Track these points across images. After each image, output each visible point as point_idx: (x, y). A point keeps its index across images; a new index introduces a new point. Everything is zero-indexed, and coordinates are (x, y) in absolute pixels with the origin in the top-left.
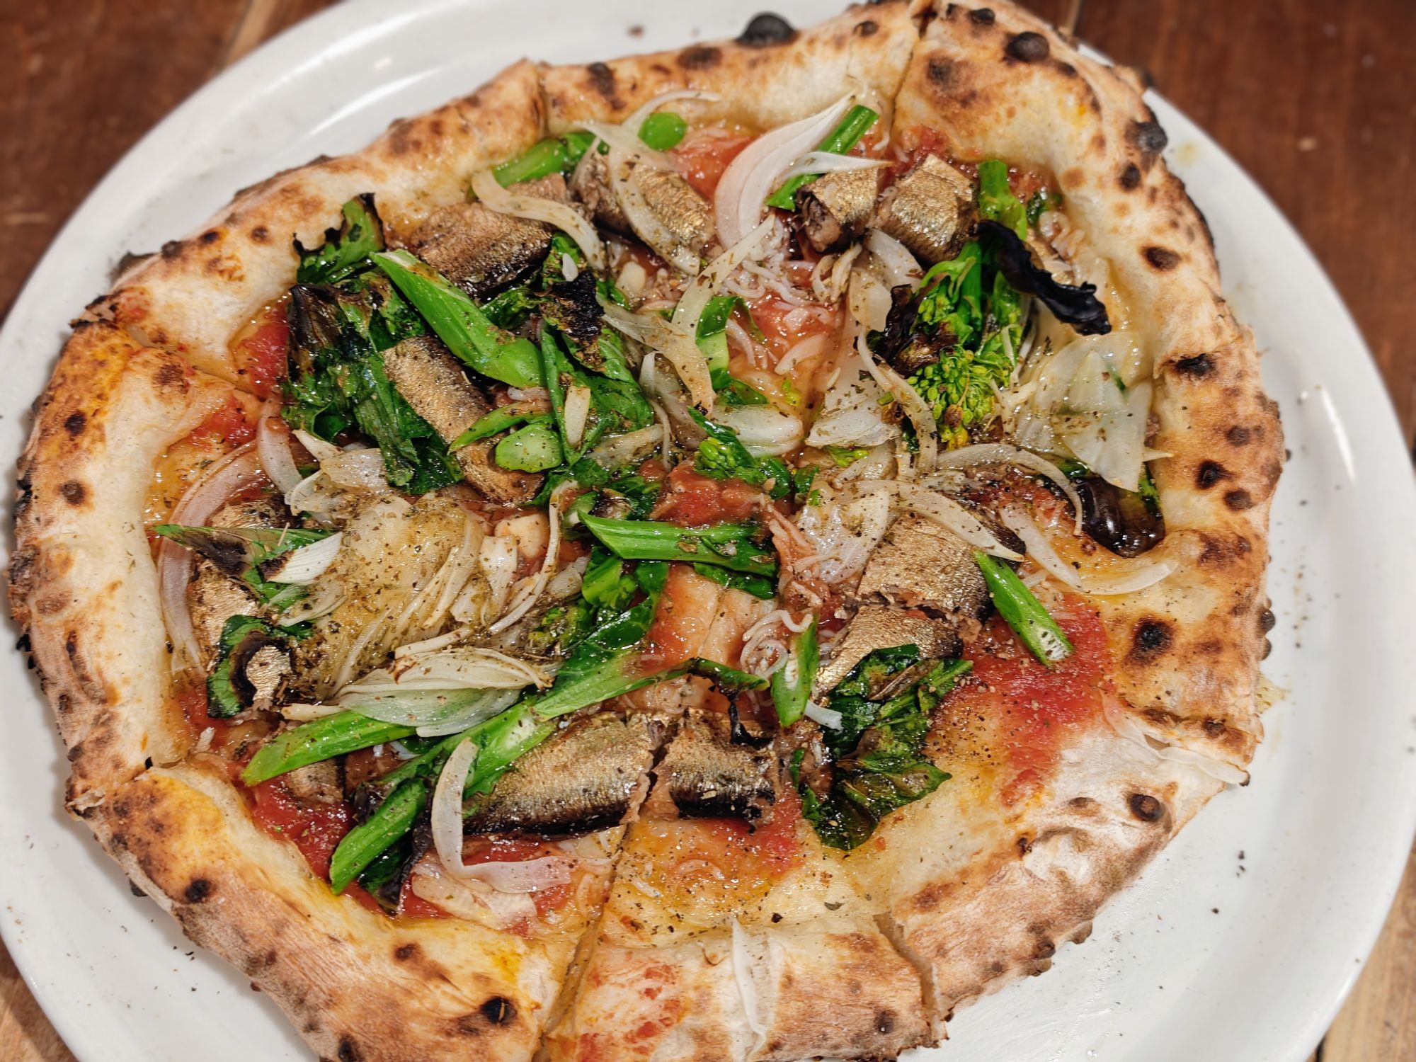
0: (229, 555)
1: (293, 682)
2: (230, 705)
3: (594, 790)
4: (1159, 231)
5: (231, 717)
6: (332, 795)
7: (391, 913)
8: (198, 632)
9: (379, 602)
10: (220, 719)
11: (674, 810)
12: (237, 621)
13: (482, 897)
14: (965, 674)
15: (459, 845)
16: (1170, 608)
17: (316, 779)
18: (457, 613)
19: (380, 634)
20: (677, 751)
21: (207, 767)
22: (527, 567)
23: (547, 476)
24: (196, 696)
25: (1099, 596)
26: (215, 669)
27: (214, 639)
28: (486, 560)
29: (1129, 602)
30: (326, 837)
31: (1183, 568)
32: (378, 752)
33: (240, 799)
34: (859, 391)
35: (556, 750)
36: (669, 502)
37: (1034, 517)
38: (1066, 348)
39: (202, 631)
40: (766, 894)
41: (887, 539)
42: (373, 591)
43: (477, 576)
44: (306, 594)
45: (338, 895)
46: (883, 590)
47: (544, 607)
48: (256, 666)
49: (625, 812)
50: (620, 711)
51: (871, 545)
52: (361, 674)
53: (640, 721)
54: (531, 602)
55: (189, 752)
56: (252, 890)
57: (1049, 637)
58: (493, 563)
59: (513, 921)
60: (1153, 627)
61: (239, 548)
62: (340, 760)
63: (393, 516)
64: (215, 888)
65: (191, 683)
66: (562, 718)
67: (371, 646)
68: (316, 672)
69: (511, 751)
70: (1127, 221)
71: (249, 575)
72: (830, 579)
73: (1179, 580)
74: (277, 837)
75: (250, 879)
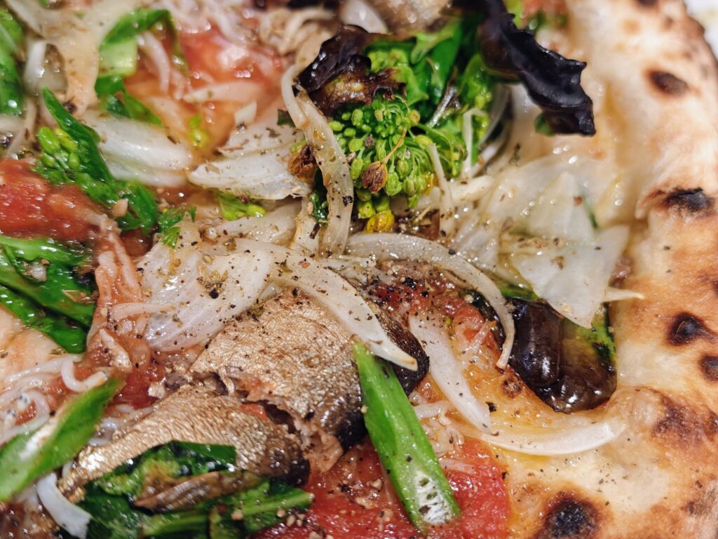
4: (669, 56)
14: (298, 509)
16: (604, 487)
25: (511, 452)
29: (550, 470)
31: (632, 435)
34: (273, 134)
37: (450, 334)
38: (537, 162)
41: (253, 313)
46: (223, 372)
51: (228, 314)
57: (429, 488)
60: (575, 506)
70: (634, 40)
72: (158, 343)
73: (622, 452)
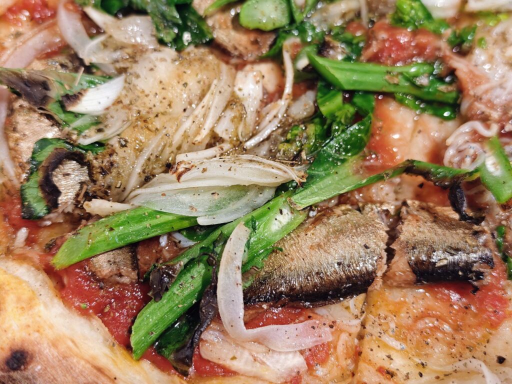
0: (37, 91)
1: (91, 187)
2: (40, 208)
3: (346, 263)
5: (41, 218)
6: (129, 277)
7: (185, 374)
8: (13, 152)
9: (157, 124)
10: (32, 220)
11: (411, 277)
12: (44, 143)
13: (260, 357)
15: (241, 313)
17: (115, 262)
18: (220, 131)
19: (160, 149)
20: (408, 231)
21: (22, 258)
22: (270, 98)
23: (278, 33)
24: (12, 203)
26: (28, 180)
27: (26, 156)
28: (240, 90)
30: (125, 311)
32: (163, 241)
33: (50, 283)
35: (309, 233)
36: (375, 48)
39: (16, 151)
40: (488, 342)
42: (152, 116)
43: (233, 102)
44: (99, 122)
45: (138, 360)
47: (287, 126)
48: (60, 176)
49: (373, 280)
50: (354, 204)
52: (147, 179)
53: (372, 211)
54: (276, 123)
55: (8, 248)
56: (65, 357)
58: (246, 91)
59: (290, 375)
61: (45, 85)
62: (133, 248)
63: (163, 60)
64: (32, 357)
65: (8, 193)
66: (310, 208)
67: (153, 158)
68: (109, 179)
69: (276, 234)
71: (53, 108)
74: (84, 313)
75: (62, 348)
